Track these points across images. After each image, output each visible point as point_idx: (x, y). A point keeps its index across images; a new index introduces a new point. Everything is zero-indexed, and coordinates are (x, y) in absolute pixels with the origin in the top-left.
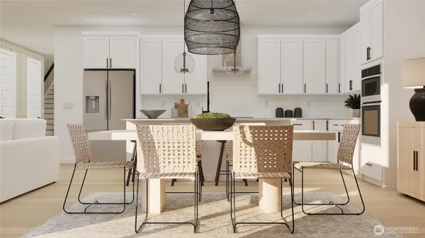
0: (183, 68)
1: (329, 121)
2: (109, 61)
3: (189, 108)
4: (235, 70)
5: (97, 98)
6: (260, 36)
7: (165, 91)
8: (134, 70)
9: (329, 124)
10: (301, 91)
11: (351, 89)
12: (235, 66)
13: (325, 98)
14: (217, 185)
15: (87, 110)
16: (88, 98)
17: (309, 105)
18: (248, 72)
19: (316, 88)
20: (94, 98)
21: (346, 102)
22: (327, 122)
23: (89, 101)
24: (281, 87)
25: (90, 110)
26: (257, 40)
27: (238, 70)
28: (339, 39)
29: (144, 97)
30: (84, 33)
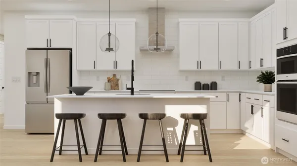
0: (108, 47)
1: (241, 94)
2: (49, 41)
3: (120, 82)
4: (157, 49)
5: (38, 74)
6: (180, 20)
7: (98, 68)
8: (71, 49)
9: (241, 96)
10: (216, 68)
11: (262, 66)
12: (157, 46)
13: (238, 73)
14: (138, 161)
15: (29, 84)
16: (29, 73)
17: (223, 79)
18: (170, 51)
19: (230, 65)
20: (35, 74)
21: (258, 78)
22: (240, 95)
23: (31, 76)
24: (199, 64)
25: (31, 85)
26: (178, 23)
27: (160, 49)
28: (250, 22)
29: (81, 72)
30: (26, 17)
